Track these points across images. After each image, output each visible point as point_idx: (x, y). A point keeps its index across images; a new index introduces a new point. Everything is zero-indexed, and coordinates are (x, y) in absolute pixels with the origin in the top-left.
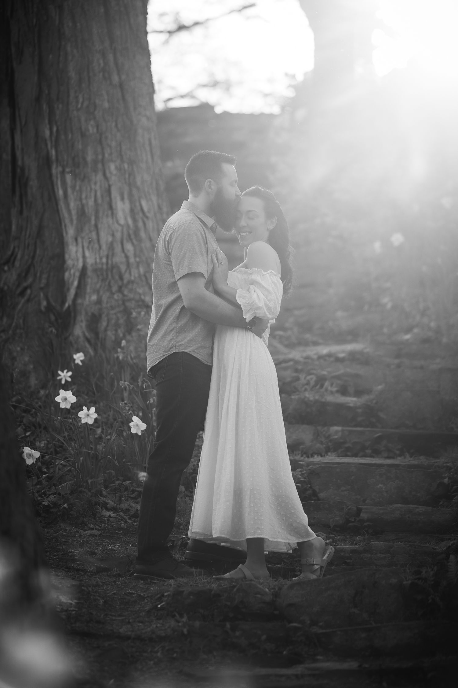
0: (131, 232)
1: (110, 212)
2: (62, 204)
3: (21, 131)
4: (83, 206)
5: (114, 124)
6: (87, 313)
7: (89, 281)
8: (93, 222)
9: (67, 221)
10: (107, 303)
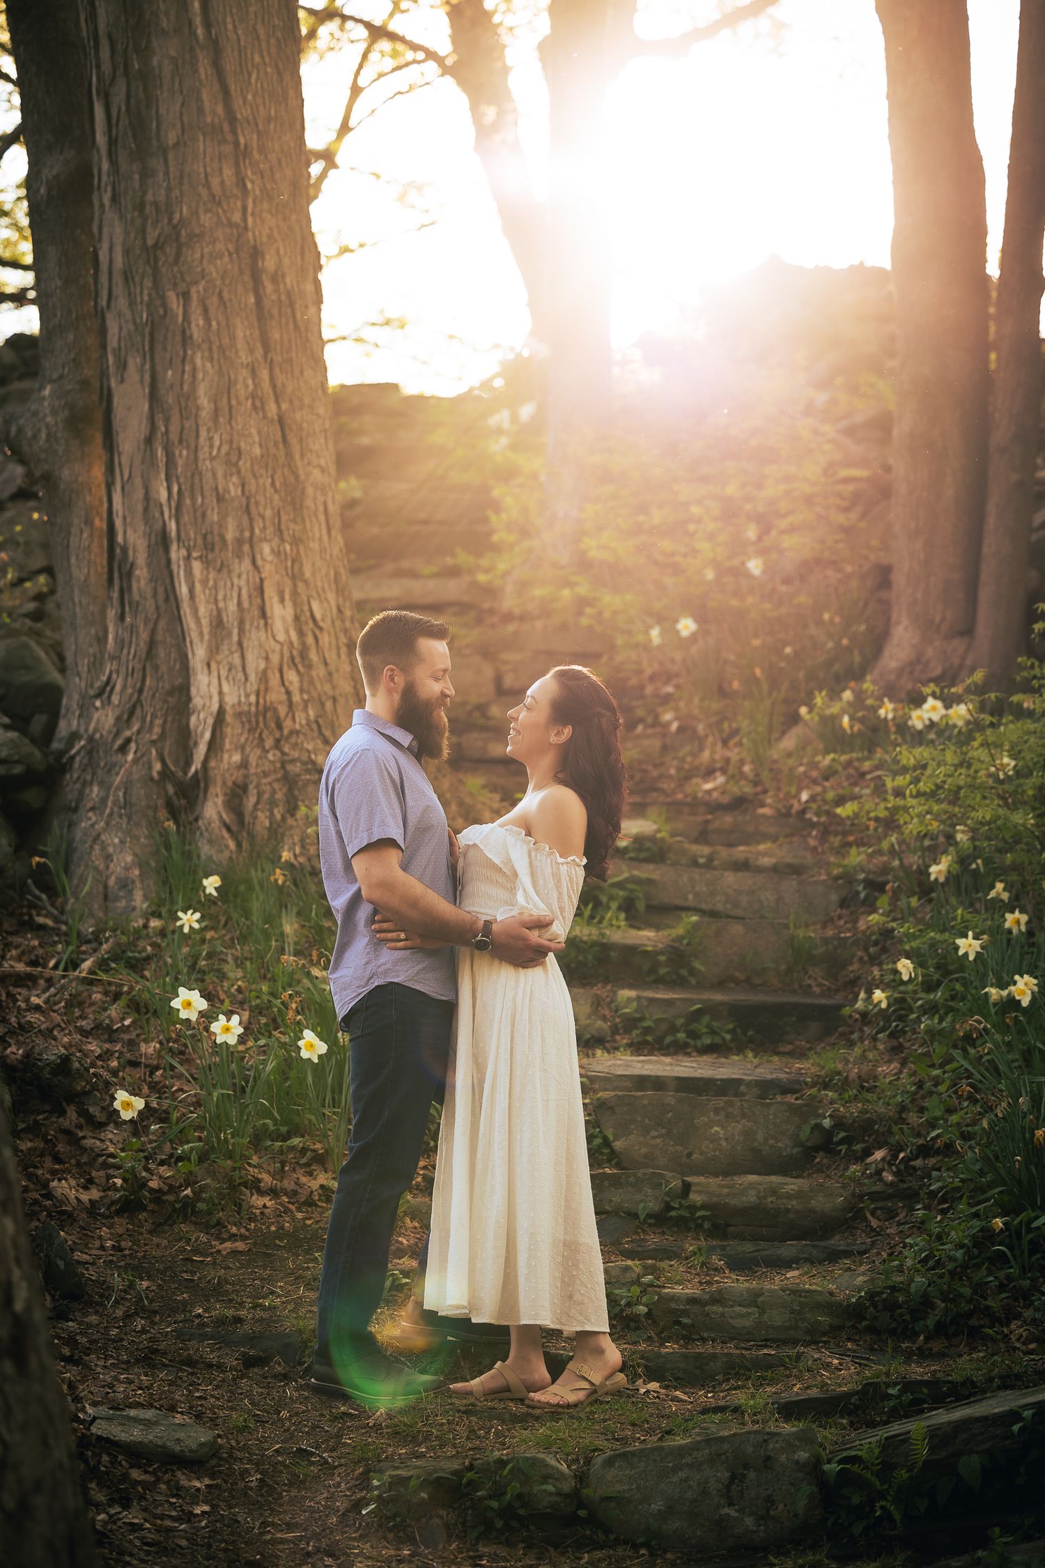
0: (295, 653)
1: (262, 622)
2: (186, 608)
3: (123, 488)
4: (219, 611)
5: (270, 480)
6: (224, 783)
7: (229, 730)
8: (235, 638)
9: (194, 635)
10: (257, 765)
